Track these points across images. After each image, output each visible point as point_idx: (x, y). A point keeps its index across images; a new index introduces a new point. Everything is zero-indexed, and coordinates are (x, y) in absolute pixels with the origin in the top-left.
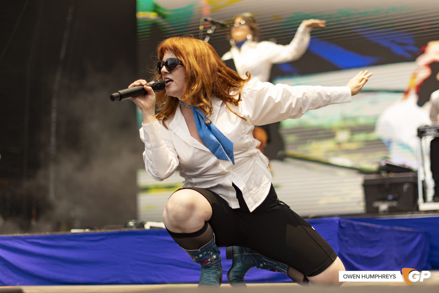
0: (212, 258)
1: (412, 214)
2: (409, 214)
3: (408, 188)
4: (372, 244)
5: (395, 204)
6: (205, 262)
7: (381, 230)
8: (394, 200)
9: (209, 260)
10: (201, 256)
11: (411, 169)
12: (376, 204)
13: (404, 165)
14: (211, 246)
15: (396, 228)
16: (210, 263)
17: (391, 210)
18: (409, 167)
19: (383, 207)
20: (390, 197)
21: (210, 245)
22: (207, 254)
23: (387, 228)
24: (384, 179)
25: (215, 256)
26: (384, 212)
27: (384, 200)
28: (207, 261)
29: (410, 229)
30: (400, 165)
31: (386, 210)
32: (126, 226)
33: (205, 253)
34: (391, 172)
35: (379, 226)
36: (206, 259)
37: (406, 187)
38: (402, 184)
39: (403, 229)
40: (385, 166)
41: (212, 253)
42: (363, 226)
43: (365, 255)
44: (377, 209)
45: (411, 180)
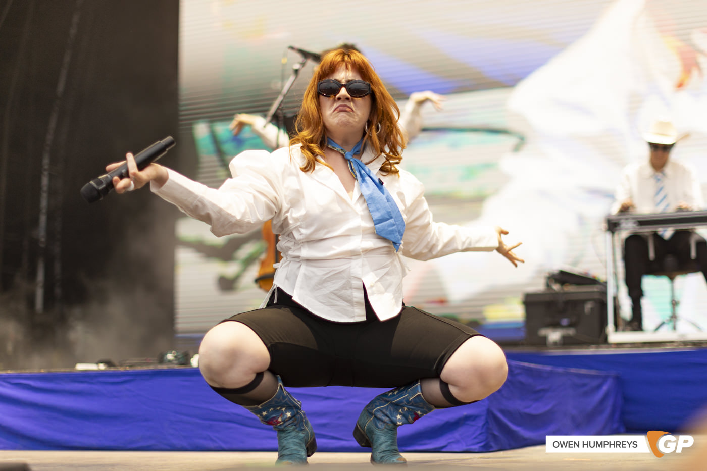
0: (284, 416)
1: (597, 348)
2: (592, 348)
3: (592, 309)
4: (538, 395)
5: (571, 332)
6: (273, 423)
7: (551, 373)
8: (570, 325)
9: (280, 420)
10: (264, 413)
11: (597, 279)
12: (544, 332)
13: (587, 273)
14: (279, 401)
15: (573, 370)
16: (282, 423)
17: (566, 342)
18: (594, 277)
19: (554, 336)
20: (565, 322)
21: (277, 400)
22: (275, 411)
23: (560, 370)
24: (556, 294)
25: (290, 414)
26: (555, 344)
27: (555, 325)
28: (277, 421)
29: (593, 372)
30: (581, 274)
31: (558, 342)
32: (162, 360)
33: (272, 409)
34: (567, 284)
35: (548, 368)
36: (274, 418)
37: (588, 307)
38: (583, 302)
39: (583, 371)
40: (557, 273)
41: (283, 409)
42: (524, 368)
43: (527, 411)
44: (545, 338)
45: (597, 297)
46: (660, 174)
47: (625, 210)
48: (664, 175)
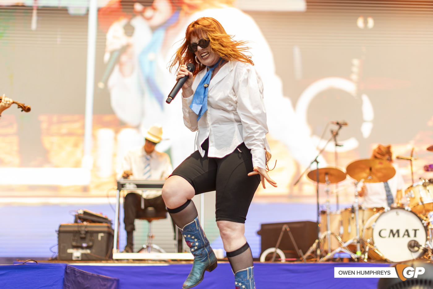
3: (103, 237)
5: (88, 251)
8: (88, 247)
12: (70, 251)
13: (101, 214)
17: (85, 258)
18: (106, 217)
19: (77, 253)
20: (84, 245)
27: (78, 247)
37: (100, 235)
38: (97, 233)
45: (106, 229)
46: (149, 157)
47: (126, 176)
48: (151, 156)
